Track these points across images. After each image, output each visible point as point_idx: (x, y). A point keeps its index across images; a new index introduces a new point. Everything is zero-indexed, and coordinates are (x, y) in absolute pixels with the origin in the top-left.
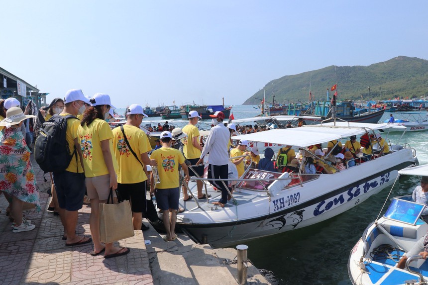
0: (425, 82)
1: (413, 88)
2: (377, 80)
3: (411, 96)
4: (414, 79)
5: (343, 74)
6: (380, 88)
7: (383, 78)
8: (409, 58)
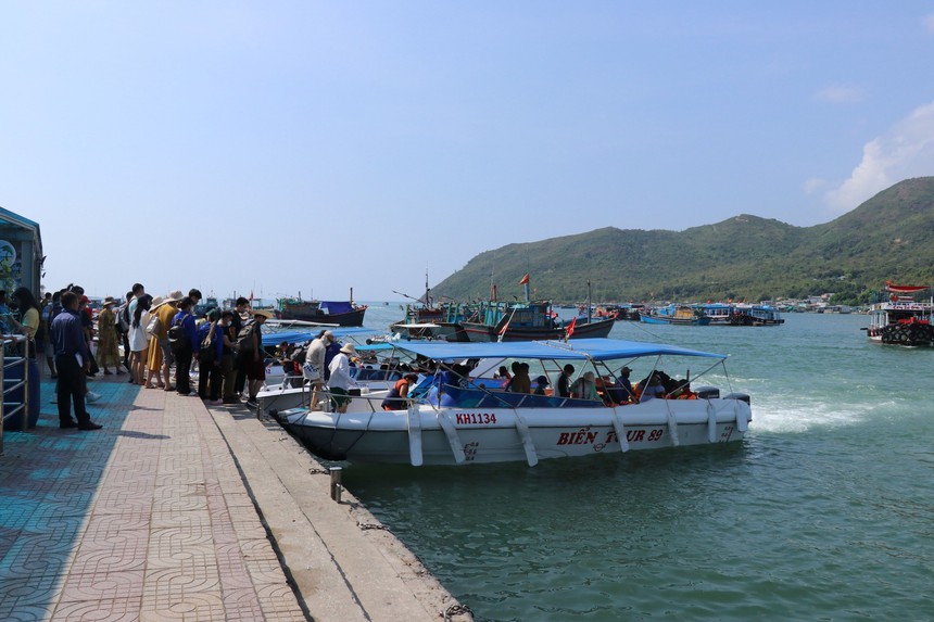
0: (788, 269)
1: (766, 281)
2: (699, 261)
3: (760, 296)
4: (769, 261)
5: (631, 246)
6: (703, 278)
7: (709, 257)
8: (761, 220)
